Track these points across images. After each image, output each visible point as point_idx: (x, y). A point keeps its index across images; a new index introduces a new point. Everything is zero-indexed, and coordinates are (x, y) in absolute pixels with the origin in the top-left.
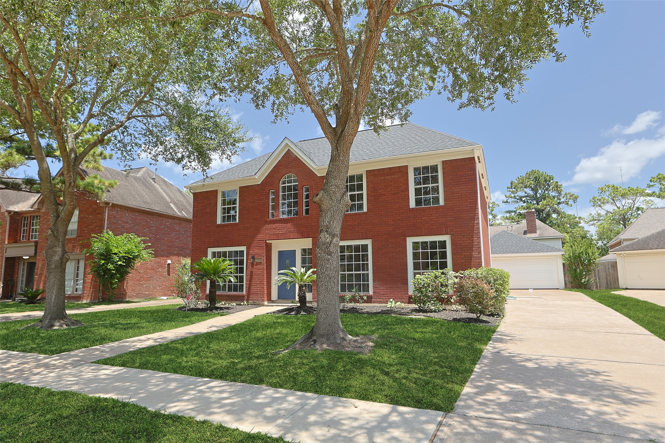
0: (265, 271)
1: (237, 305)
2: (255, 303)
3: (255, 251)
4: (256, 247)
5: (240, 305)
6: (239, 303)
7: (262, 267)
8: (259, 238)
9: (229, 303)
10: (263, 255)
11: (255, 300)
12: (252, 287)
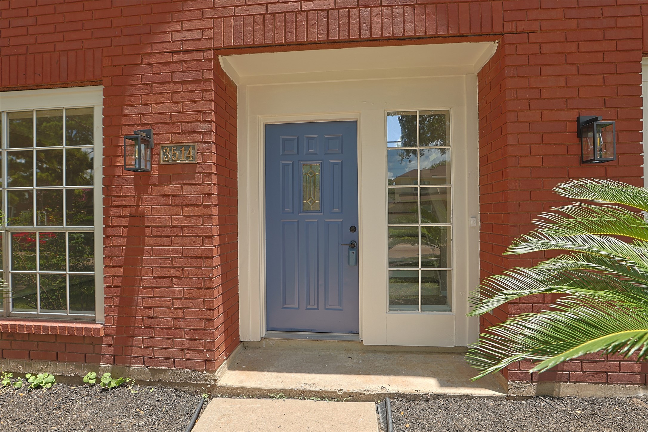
0: (215, 211)
1: (59, 379)
2: (157, 377)
3: (156, 108)
4: (157, 88)
5: (78, 380)
6: (69, 370)
7: (194, 189)
8: (177, 36)
9: (19, 368)
10: (204, 127)
11: (158, 360)
12: (143, 292)
